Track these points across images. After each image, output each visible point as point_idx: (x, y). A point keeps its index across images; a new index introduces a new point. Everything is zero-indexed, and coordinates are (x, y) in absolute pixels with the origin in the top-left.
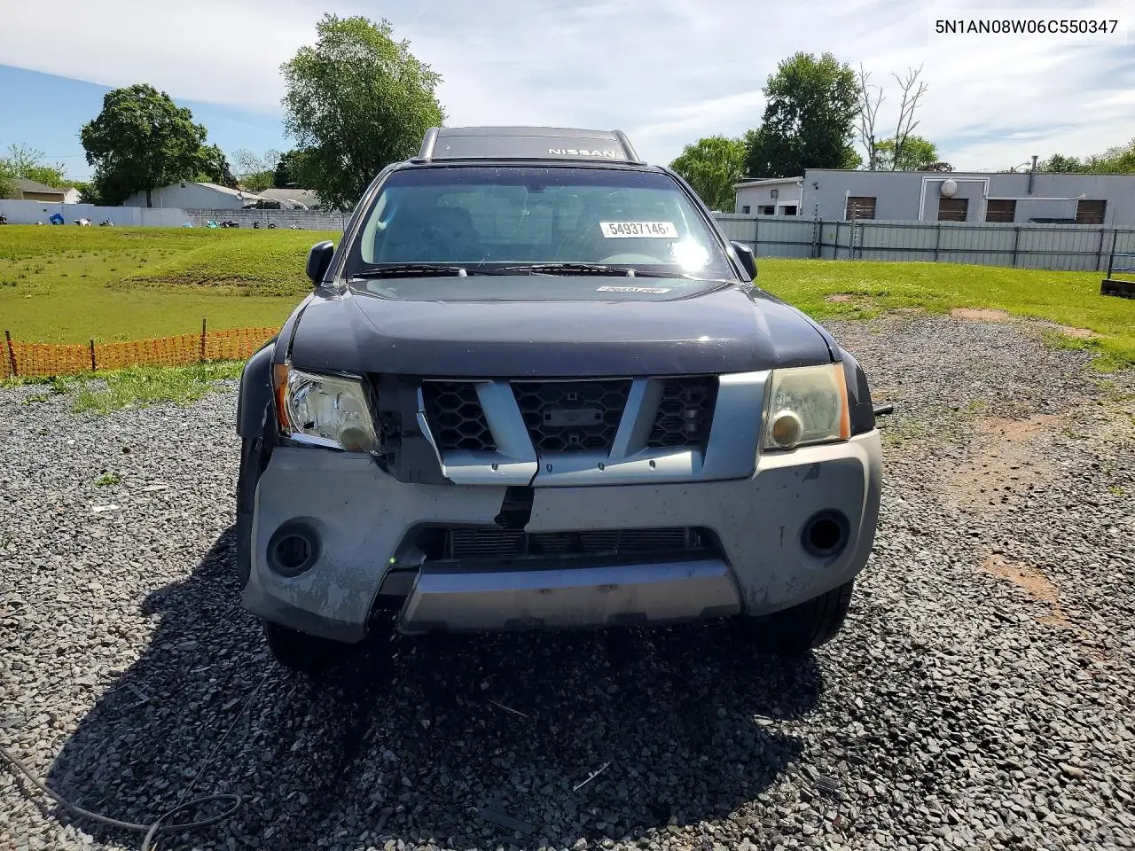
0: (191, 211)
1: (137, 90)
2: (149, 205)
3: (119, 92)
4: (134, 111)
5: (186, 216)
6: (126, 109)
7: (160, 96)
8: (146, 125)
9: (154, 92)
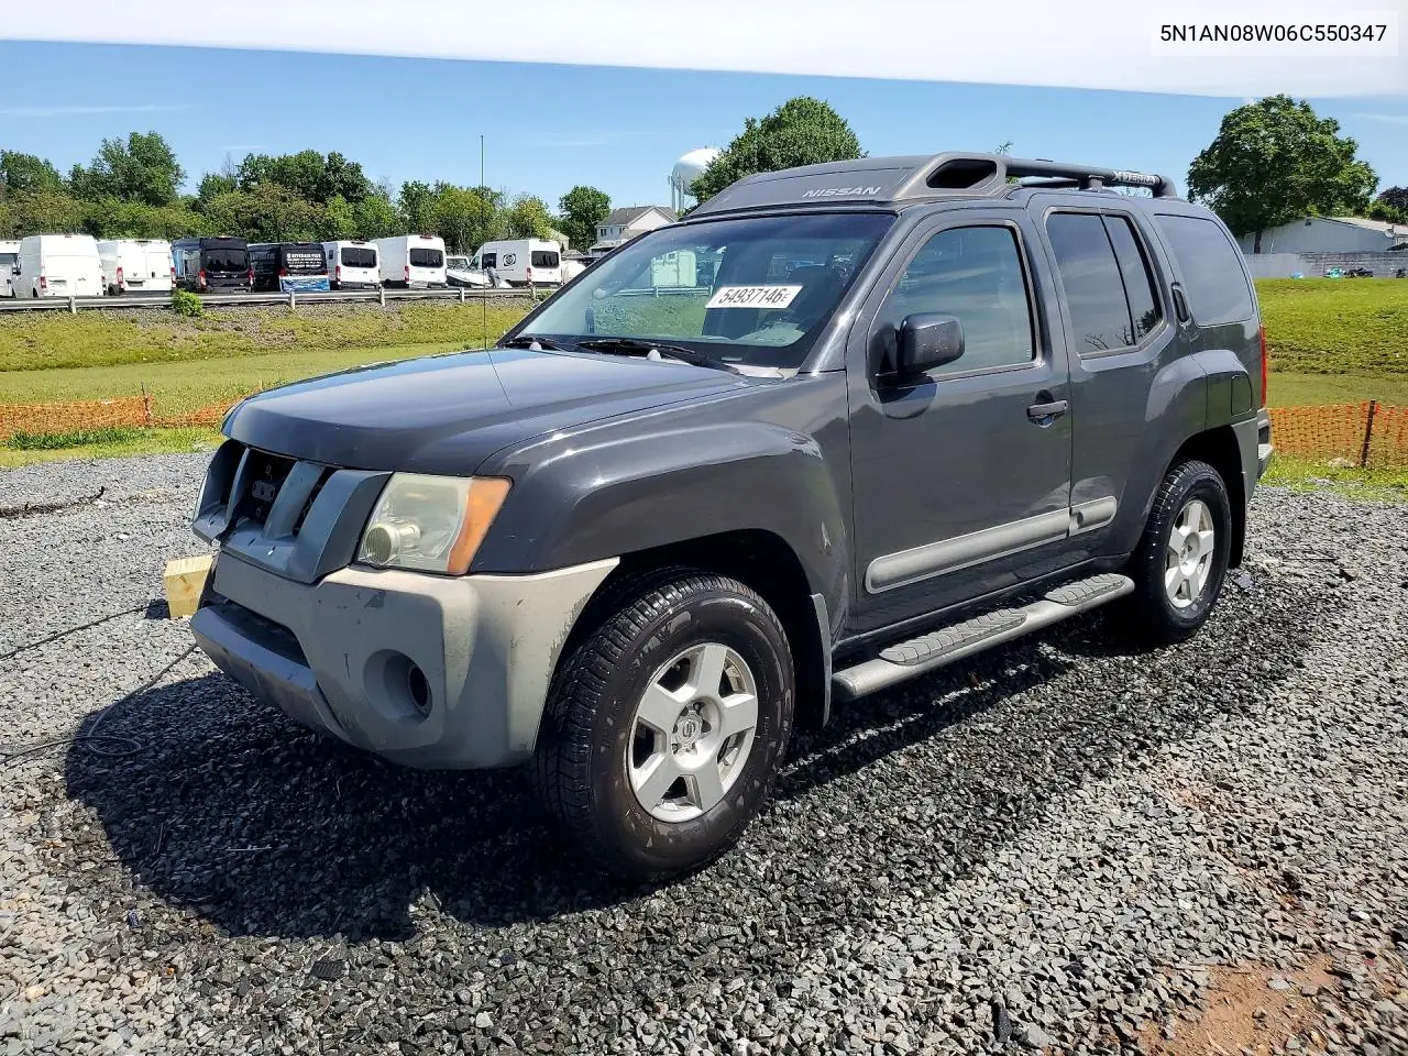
0: (1308, 256)
1: (1268, 104)
2: (1257, 250)
3: (1242, 110)
4: (1256, 131)
5: (1302, 263)
6: (1246, 131)
7: (1297, 108)
8: (1271, 148)
9: (1290, 102)
